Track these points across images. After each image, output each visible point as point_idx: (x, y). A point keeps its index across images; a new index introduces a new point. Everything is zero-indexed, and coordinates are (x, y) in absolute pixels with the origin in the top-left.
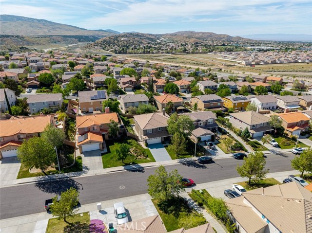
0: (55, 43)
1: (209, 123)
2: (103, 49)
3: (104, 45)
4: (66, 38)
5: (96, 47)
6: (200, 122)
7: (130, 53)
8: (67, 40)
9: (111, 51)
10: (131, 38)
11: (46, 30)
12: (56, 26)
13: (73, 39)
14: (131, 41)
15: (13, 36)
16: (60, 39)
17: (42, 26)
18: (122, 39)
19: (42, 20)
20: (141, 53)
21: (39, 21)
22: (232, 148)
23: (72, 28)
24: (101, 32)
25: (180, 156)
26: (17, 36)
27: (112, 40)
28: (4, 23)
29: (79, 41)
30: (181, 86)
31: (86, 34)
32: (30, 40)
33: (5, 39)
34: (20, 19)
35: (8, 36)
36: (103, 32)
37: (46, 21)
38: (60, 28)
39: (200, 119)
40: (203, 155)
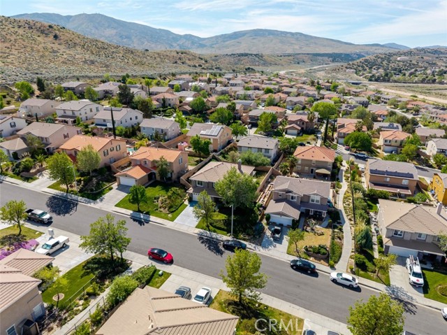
0: (298, 63)
1: (313, 201)
2: (356, 73)
3: (363, 67)
4: (315, 57)
5: (347, 70)
6: (291, 194)
7: (395, 82)
8: (316, 60)
9: (365, 77)
10: (417, 57)
11: (297, 47)
12: (313, 41)
13: (326, 58)
14: (414, 62)
15: (251, 55)
16: (305, 58)
17: (293, 42)
18: (399, 59)
19: (297, 33)
20: (416, 83)
21: (292, 34)
22: (307, 250)
23: (334, 43)
24: (374, 48)
25: (211, 228)
26: (256, 55)
27: (379, 60)
28: (254, 39)
29: (333, 61)
30: (386, 141)
31: (348, 50)
32: (269, 59)
33: (242, 58)
34: (272, 34)
35: (246, 55)
36: (377, 48)
37: (301, 34)
38: (316, 43)
39: (291, 189)
40: (244, 240)
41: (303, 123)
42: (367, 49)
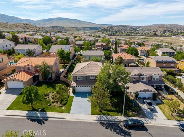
0: (79, 30)
2: (102, 33)
3: (103, 31)
4: (85, 28)
5: (99, 32)
6: (142, 77)
7: (117, 35)
8: (85, 29)
9: (106, 34)
10: (121, 28)
11: (76, 25)
12: (82, 22)
13: (89, 29)
14: (120, 29)
15: (59, 27)
16: (81, 29)
17: (74, 23)
18: (115, 28)
19: (75, 20)
20: (124, 36)
21: (74, 20)
23: (90, 23)
24: (105, 25)
26: (61, 27)
27: (109, 29)
28: (58, 21)
29: (91, 30)
30: (141, 51)
31: (96, 26)
32: (67, 29)
33: (55, 28)
34: (65, 20)
35: (57, 27)
36: (106, 25)
37: (77, 20)
38: (83, 24)
39: (143, 73)
41: (103, 46)
42: (102, 26)
